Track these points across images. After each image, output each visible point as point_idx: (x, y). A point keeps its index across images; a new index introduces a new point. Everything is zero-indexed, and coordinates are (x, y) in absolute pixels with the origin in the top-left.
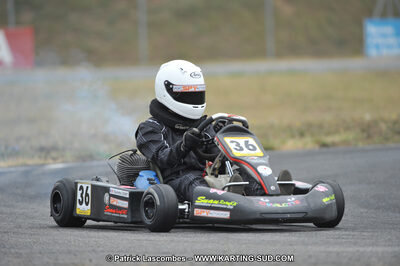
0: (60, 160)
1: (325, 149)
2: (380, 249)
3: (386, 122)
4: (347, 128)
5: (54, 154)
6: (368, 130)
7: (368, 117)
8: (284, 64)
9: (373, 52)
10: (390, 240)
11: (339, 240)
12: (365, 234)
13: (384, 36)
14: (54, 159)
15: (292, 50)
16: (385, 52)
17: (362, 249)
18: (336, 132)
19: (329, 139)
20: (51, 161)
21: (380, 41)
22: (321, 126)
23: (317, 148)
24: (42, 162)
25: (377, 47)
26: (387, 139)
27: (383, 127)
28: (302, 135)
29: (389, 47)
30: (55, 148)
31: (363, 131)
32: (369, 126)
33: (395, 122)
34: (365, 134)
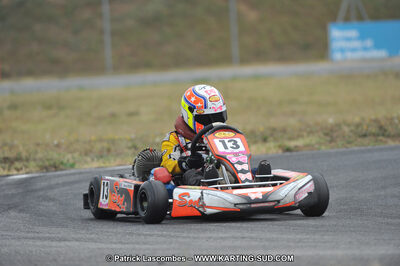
0: (24, 171)
1: (288, 154)
2: (339, 253)
3: (349, 125)
4: (311, 133)
5: (18, 165)
6: (330, 134)
7: (331, 121)
8: (249, 70)
9: (338, 56)
10: (350, 242)
11: (300, 244)
12: (326, 237)
13: (348, 39)
14: (18, 170)
15: (256, 55)
16: (349, 55)
17: (321, 253)
18: (299, 136)
19: (292, 144)
20: (15, 172)
21: (343, 44)
22: (284, 131)
23: (280, 152)
24: (5, 173)
25: (342, 50)
26: (349, 143)
27: (346, 129)
28: (265, 140)
29: (354, 50)
30: (18, 159)
31: (326, 134)
32: (332, 130)
33: (358, 125)
34: (328, 138)
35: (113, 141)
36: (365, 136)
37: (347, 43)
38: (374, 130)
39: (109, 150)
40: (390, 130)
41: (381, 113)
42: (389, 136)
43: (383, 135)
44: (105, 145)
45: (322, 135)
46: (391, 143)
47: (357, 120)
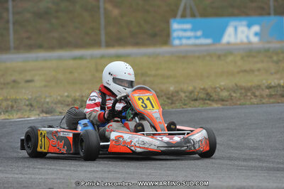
3: (184, 92)
6: (172, 98)
7: (172, 88)
9: (176, 42)
12: (168, 172)
13: (185, 30)
16: (184, 41)
21: (181, 34)
25: (180, 38)
26: (185, 105)
27: (183, 95)
31: (168, 98)
32: (172, 95)
33: (191, 92)
34: (170, 101)
35: (15, 101)
36: (196, 100)
37: (183, 32)
38: (202, 96)
39: (12, 107)
40: (214, 96)
41: (208, 84)
42: (213, 101)
43: (209, 100)
44: (10, 103)
45: (165, 99)
46: (215, 106)
47: (190, 88)
